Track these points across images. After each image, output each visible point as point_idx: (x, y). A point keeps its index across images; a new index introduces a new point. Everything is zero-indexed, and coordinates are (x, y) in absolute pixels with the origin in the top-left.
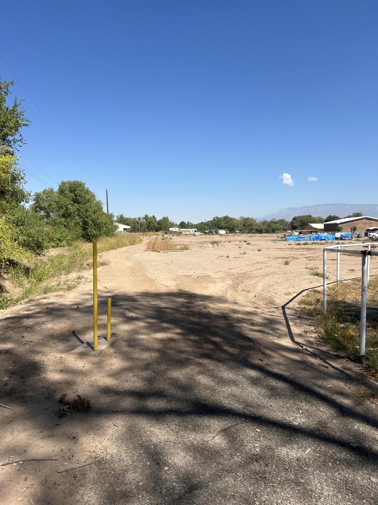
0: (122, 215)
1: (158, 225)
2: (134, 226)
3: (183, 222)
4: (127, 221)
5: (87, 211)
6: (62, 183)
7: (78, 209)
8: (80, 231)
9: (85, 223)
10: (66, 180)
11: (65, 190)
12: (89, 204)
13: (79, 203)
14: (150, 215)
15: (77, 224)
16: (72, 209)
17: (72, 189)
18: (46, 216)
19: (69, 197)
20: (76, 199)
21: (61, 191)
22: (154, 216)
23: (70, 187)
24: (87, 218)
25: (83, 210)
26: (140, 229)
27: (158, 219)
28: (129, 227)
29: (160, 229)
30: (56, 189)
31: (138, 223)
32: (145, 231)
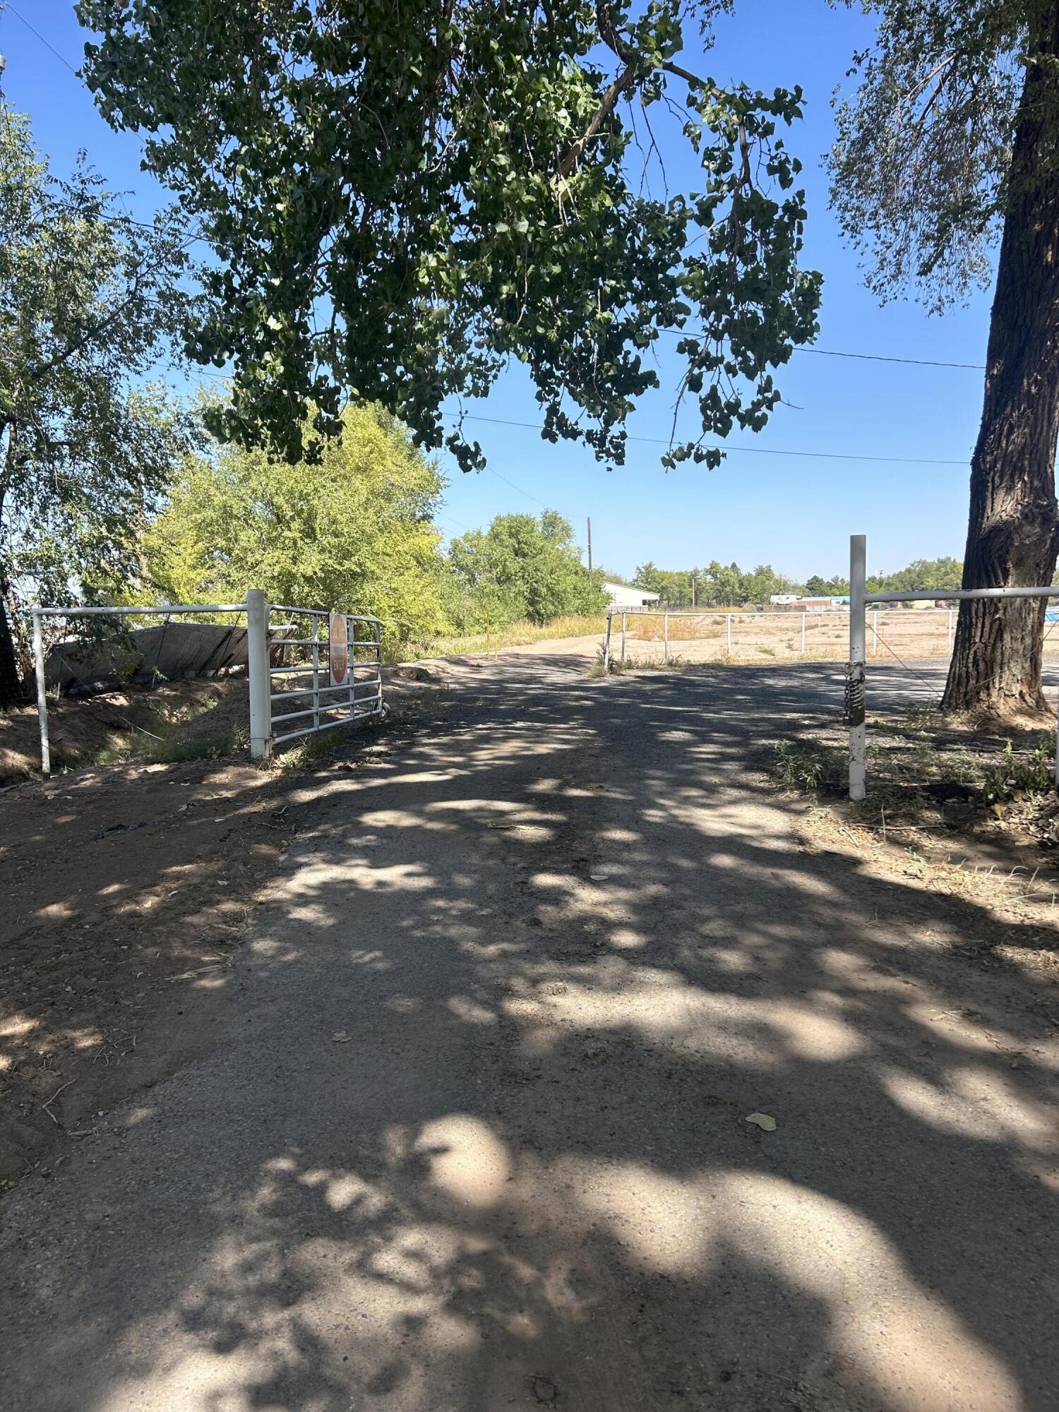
0: (650, 565)
1: (740, 588)
2: (681, 592)
3: (815, 578)
4: (663, 580)
5: (537, 570)
6: (497, 519)
7: (522, 568)
8: (522, 605)
9: (534, 592)
10: (504, 514)
11: (500, 533)
12: (542, 557)
13: (525, 555)
14: (724, 563)
15: (519, 593)
16: (514, 565)
17: (513, 530)
18: (469, 580)
19: (507, 547)
20: (519, 548)
21: (495, 536)
22: (734, 565)
23: (510, 527)
24: (536, 582)
25: (530, 569)
26: (696, 600)
27: (744, 572)
28: (656, 597)
29: (746, 599)
30: (486, 531)
31: (691, 586)
32: (709, 605)
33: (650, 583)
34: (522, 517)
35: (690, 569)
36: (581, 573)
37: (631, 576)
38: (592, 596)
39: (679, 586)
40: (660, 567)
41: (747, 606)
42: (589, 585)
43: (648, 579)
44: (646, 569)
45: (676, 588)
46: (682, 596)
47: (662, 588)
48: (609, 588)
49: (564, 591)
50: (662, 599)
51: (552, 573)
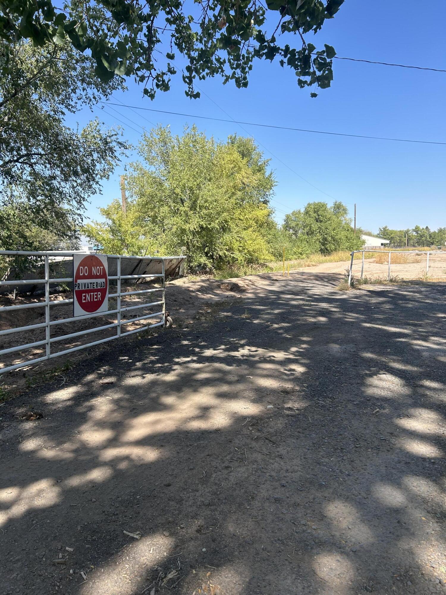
0: (386, 227)
1: (430, 238)
2: (400, 240)
4: (392, 234)
5: (326, 228)
6: (308, 204)
7: (319, 228)
8: (318, 246)
9: (325, 239)
10: (311, 202)
11: (309, 211)
12: (329, 222)
13: (321, 221)
14: (422, 226)
15: (317, 240)
16: (315, 226)
17: (316, 210)
19: (312, 217)
20: (318, 218)
21: (307, 213)
22: (427, 227)
23: (314, 208)
24: (326, 234)
25: (323, 228)
26: (408, 243)
27: (432, 231)
28: (388, 242)
29: (432, 244)
30: (303, 210)
31: (405, 237)
32: (414, 246)
33: (385, 235)
34: (321, 203)
35: (405, 229)
36: (350, 230)
37: (376, 232)
38: (355, 241)
39: (399, 237)
40: (390, 228)
41: (433, 247)
42: (353, 236)
43: (385, 234)
44: (384, 229)
45: (398, 238)
46: (401, 242)
47: (391, 238)
48: (364, 237)
49: (340, 239)
50: (390, 243)
51: (334, 230)
